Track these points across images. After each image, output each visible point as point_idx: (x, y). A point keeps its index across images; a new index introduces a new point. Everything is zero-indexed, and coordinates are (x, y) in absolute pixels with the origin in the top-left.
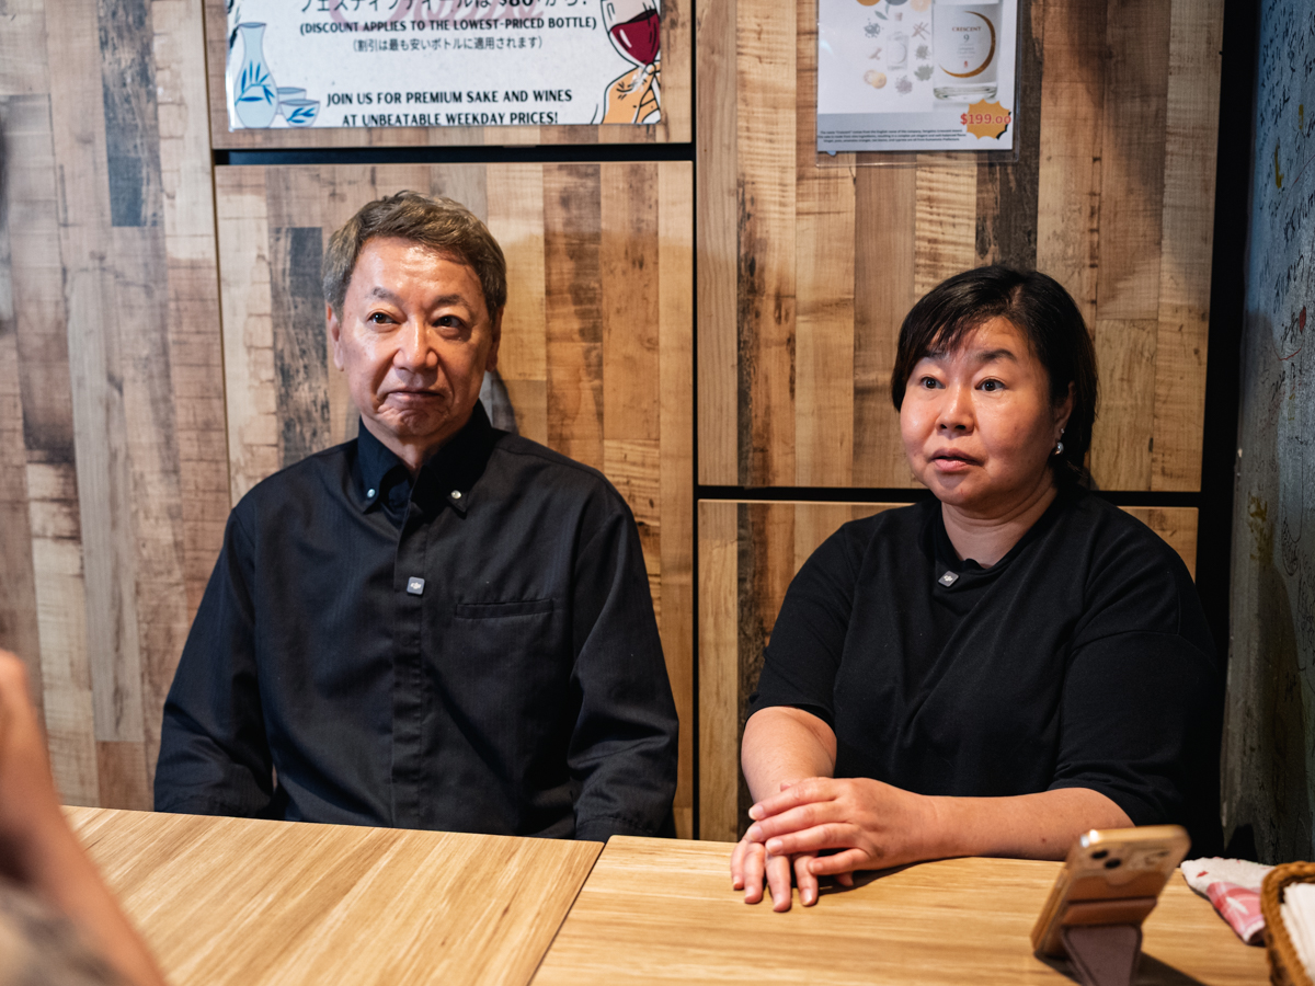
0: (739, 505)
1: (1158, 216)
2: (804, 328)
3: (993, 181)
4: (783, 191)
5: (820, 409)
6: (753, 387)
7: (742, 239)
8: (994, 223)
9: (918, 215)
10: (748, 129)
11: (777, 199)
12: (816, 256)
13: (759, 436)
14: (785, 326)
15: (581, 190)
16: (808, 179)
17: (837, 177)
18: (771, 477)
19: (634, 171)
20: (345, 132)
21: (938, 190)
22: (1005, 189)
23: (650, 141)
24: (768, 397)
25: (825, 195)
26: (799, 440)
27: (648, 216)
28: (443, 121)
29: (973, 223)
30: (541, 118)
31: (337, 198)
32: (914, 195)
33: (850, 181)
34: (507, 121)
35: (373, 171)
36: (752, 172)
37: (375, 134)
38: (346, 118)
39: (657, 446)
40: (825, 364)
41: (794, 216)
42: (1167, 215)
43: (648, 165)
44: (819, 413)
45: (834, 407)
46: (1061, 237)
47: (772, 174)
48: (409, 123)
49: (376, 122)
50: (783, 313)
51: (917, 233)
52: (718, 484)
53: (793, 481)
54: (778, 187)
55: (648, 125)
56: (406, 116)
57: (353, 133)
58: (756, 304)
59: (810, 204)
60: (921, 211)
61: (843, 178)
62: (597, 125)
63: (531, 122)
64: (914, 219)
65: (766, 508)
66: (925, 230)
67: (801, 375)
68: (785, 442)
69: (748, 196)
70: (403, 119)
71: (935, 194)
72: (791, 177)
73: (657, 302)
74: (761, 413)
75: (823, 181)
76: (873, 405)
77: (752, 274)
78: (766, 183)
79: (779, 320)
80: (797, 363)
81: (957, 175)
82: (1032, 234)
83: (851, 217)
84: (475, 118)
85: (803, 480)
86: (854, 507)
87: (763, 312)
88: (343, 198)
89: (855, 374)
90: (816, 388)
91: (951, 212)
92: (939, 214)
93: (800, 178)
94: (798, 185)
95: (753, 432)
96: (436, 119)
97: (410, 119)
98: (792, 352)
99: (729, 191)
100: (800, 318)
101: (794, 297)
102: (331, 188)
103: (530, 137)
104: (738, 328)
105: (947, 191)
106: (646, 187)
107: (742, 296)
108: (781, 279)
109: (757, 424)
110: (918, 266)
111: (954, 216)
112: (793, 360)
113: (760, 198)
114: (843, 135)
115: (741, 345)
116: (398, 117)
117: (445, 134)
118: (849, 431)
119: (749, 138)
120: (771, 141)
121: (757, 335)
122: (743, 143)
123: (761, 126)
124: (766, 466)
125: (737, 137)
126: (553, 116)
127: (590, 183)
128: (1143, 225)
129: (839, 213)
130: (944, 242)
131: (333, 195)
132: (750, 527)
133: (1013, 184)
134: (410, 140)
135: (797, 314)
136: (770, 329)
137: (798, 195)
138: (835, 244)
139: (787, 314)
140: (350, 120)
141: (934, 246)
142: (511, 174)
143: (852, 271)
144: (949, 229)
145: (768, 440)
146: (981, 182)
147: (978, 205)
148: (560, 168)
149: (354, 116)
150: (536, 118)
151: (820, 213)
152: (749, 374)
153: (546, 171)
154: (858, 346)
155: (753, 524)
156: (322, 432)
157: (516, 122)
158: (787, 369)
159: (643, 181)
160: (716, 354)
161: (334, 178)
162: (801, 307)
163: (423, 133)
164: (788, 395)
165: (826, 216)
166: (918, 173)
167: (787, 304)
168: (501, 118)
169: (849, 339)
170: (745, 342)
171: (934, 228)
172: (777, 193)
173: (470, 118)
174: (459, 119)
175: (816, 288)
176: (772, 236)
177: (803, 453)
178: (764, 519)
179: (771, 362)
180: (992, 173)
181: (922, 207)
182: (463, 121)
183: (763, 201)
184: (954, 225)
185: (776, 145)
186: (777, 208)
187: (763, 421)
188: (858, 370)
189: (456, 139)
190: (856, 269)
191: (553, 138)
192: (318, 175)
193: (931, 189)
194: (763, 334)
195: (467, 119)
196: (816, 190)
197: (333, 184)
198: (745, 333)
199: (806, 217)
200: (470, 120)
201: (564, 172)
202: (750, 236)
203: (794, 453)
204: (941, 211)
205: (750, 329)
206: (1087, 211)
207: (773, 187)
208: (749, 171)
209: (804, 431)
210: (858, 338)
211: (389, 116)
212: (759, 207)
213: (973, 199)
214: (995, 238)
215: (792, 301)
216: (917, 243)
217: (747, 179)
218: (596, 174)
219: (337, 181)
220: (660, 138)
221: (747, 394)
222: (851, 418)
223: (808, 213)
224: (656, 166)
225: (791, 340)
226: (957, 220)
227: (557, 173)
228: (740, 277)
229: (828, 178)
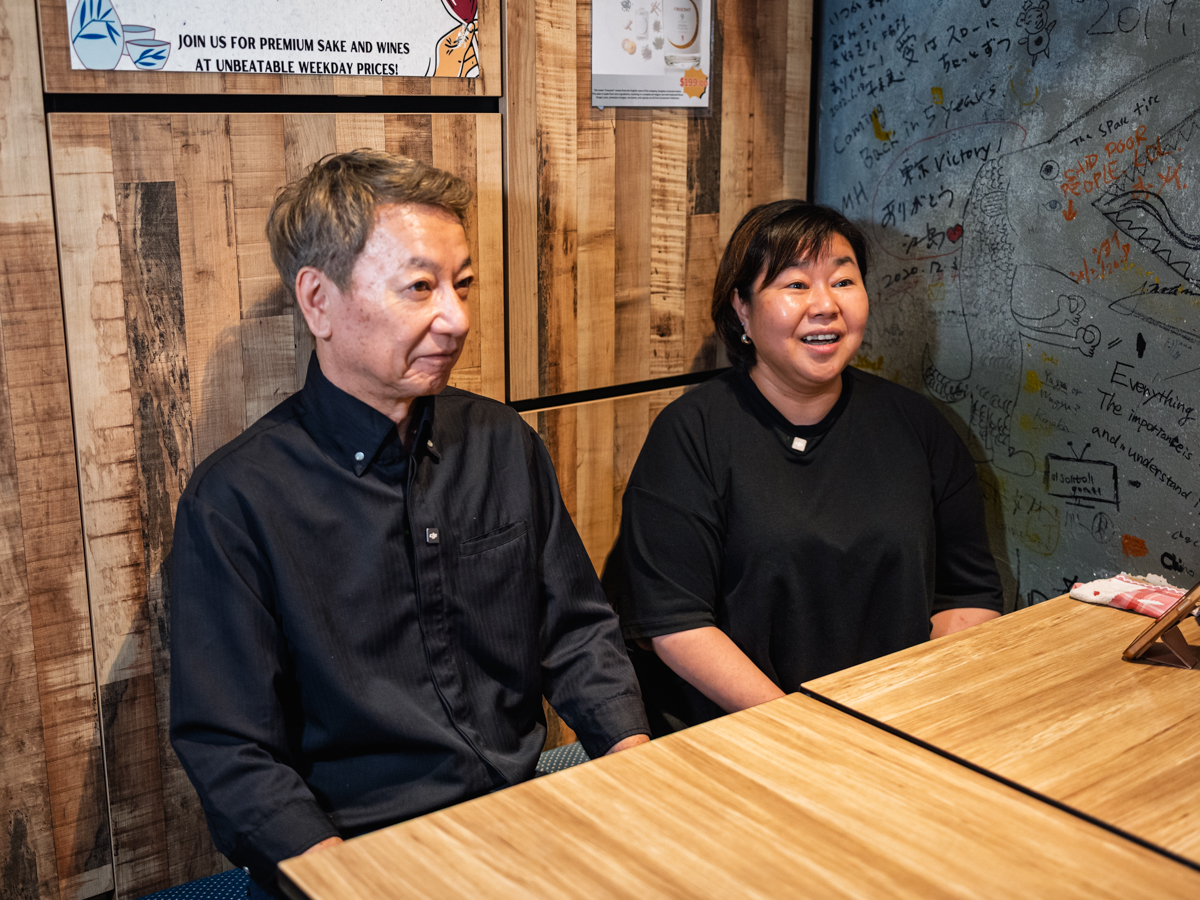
0: (539, 413)
1: (781, 158)
2: (583, 257)
3: (696, 131)
4: (568, 140)
5: (593, 323)
6: (549, 311)
7: (541, 182)
8: (697, 165)
9: (654, 159)
10: (544, 86)
11: (564, 147)
12: (591, 195)
13: (553, 352)
14: (571, 256)
15: (417, 139)
16: (585, 129)
17: (603, 128)
18: (561, 386)
19: (458, 122)
20: (197, 77)
21: (665, 139)
22: (703, 139)
23: (471, 94)
24: (559, 318)
25: (595, 143)
26: (580, 352)
27: (470, 164)
28: (296, 69)
29: (685, 165)
30: (384, 69)
31: (190, 148)
32: (651, 143)
33: (612, 131)
34: (354, 71)
35: (227, 120)
36: (547, 123)
37: (229, 80)
38: (199, 61)
39: (479, 372)
40: (597, 286)
41: (575, 162)
42: (786, 155)
43: (469, 116)
44: (593, 327)
45: (602, 321)
46: (733, 174)
47: (561, 125)
48: (264, 71)
49: (231, 69)
50: (569, 245)
51: (653, 174)
52: (525, 398)
53: (576, 387)
54: (565, 137)
55: (469, 79)
56: (261, 62)
57: (206, 78)
58: (551, 238)
59: (586, 152)
60: (656, 156)
61: (607, 128)
62: (430, 77)
63: (375, 74)
64: (651, 163)
65: (557, 413)
66: (659, 171)
67: (581, 297)
68: (570, 355)
69: (544, 145)
70: (257, 65)
71: (663, 142)
72: (573, 128)
73: (477, 242)
74: (554, 333)
75: (594, 132)
76: (627, 316)
77: (547, 213)
78: (557, 133)
79: (566, 251)
80: (579, 287)
81: (676, 127)
82: (717, 172)
83: (612, 162)
84: (326, 67)
85: (583, 387)
86: (615, 401)
87: (555, 246)
88: (197, 150)
89: (616, 292)
90: (591, 307)
91: (673, 156)
92: (666, 159)
93: (580, 129)
94: (578, 135)
95: (549, 349)
96: (290, 67)
97: (264, 65)
98: (575, 278)
99: (531, 140)
100: (580, 249)
101: (576, 231)
102: (184, 138)
103: (373, 87)
104: (538, 261)
105: (670, 140)
106: (468, 137)
107: (540, 232)
108: (567, 216)
109: (552, 342)
110: (653, 200)
111: (674, 160)
112: (576, 285)
113: (553, 146)
114: (609, 94)
115: (541, 275)
116: (252, 63)
117: (297, 83)
118: (612, 339)
119: (544, 93)
120: (560, 96)
121: (551, 265)
122: (540, 97)
123: (553, 83)
124: (558, 378)
125: (536, 92)
126: (394, 68)
127: (424, 133)
128: (773, 164)
129: (605, 158)
130: (670, 181)
131: (186, 146)
132: (546, 431)
133: (707, 134)
134: (263, 88)
135: (578, 245)
136: (560, 261)
137: (578, 142)
138: (603, 185)
139: (572, 246)
140: (204, 64)
141: (663, 184)
142: (358, 124)
143: (613, 207)
144: (671, 170)
145: (560, 354)
146: (690, 133)
147: (688, 151)
148: (399, 119)
149: (207, 61)
150: (380, 69)
151: (592, 159)
152: (546, 300)
153: (387, 121)
154: (618, 269)
155: (548, 428)
156: (182, 404)
157: (362, 72)
158: (572, 292)
159: (464, 131)
160: (523, 284)
161: (187, 128)
162: (580, 239)
163: (277, 81)
164: (572, 314)
165: (597, 161)
166: (654, 125)
167: (571, 237)
168: (350, 68)
169: (612, 264)
170: (543, 272)
171: (663, 170)
172: (564, 142)
173: (321, 66)
174: (312, 68)
175: (591, 222)
176: (561, 179)
177: (583, 362)
178: (556, 422)
179: (561, 287)
180: (696, 125)
181: (656, 152)
182: (315, 70)
183: (555, 148)
184: (674, 167)
185: (563, 101)
186: (564, 155)
187: (556, 339)
188: (618, 288)
189: (308, 88)
190: (616, 205)
191: (394, 90)
192: (169, 124)
193: (661, 138)
194: (555, 265)
195: (318, 68)
196: (590, 140)
197: (185, 134)
198: (543, 264)
199: (584, 162)
200: (322, 70)
201: (402, 122)
202: (546, 178)
203: (576, 363)
204: (667, 156)
205: (547, 261)
206: (746, 155)
207: (561, 137)
208: (545, 122)
209: (583, 344)
210: (617, 262)
211: (243, 61)
212: (552, 155)
213: (685, 146)
214: (698, 176)
215: (574, 234)
216: (654, 182)
217: (544, 129)
218: (428, 124)
219: (190, 130)
220: (479, 92)
221: (545, 317)
222: (612, 329)
223: (585, 159)
224: (475, 116)
225: (574, 268)
226: (677, 163)
227: (396, 123)
228: (539, 215)
229: (598, 129)
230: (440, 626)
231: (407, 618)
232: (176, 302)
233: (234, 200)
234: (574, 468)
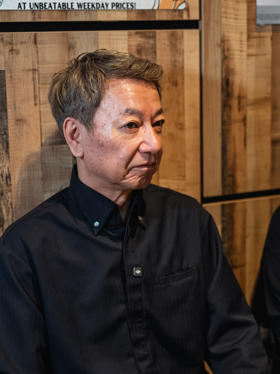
0: (222, 204)
2: (250, 113)
4: (241, 44)
5: (257, 152)
6: (228, 144)
7: (224, 69)
10: (226, 13)
11: (239, 48)
12: (255, 76)
13: (231, 168)
14: (242, 112)
15: (147, 45)
16: (252, 38)
17: (264, 37)
18: (236, 189)
19: (173, 35)
20: (19, 13)
23: (181, 19)
24: (235, 148)
25: (259, 46)
26: (248, 169)
27: (179, 59)
28: (75, 7)
30: (128, 6)
31: (14, 52)
34: (110, 7)
35: (35, 36)
36: (228, 35)
37: (37, 14)
38: (20, 4)
39: (184, 179)
40: (259, 130)
41: (246, 57)
43: (179, 31)
44: (257, 154)
45: (263, 151)
47: (237, 36)
48: (56, 8)
49: (38, 7)
50: (241, 106)
52: (212, 195)
53: (246, 189)
54: (239, 43)
55: (180, 10)
56: (55, 4)
57: (24, 13)
58: (230, 102)
59: (253, 51)
61: (267, 37)
62: (155, 10)
63: (122, 8)
65: (233, 205)
67: (249, 136)
68: (242, 171)
69: (226, 47)
70: (53, 5)
72: (245, 37)
73: (183, 104)
74: (232, 157)
75: (258, 39)
76: (279, 148)
77: (228, 87)
78: (234, 40)
79: (239, 109)
80: (247, 130)
83: (269, 57)
84: (93, 6)
85: (250, 189)
87: (233, 106)
88: (18, 53)
89: (272, 133)
90: (255, 142)
93: (249, 37)
94: (248, 41)
95: (229, 167)
96: (72, 6)
97: (57, 5)
98: (245, 125)
99: (218, 44)
100: (249, 108)
101: (246, 97)
102: (11, 46)
103: (122, 16)
104: (222, 115)
106: (178, 43)
107: (223, 98)
108: (241, 89)
109: (230, 163)
112: (245, 129)
113: (231, 48)
114: (267, 17)
115: (224, 123)
116: (50, 4)
117: (76, 15)
119: (226, 17)
120: (236, 19)
121: (230, 117)
122: (224, 20)
123: (231, 11)
124: (234, 184)
125: (221, 17)
126: (133, 5)
127: (151, 42)
129: (265, 55)
131: (11, 50)
132: (227, 215)
134: (56, 18)
135: (247, 106)
136: (236, 114)
137: (248, 46)
138: (263, 70)
139: (243, 106)
140: (22, 5)
142: (111, 37)
143: (270, 83)
145: (235, 170)
148: (136, 33)
149: (24, 4)
150: (125, 6)
151: (257, 55)
152: (226, 138)
153: (129, 35)
154: (273, 120)
155: (228, 213)
156: (7, 193)
157: (114, 8)
158: (243, 134)
159: (176, 40)
160: (212, 128)
161: (12, 40)
162: (249, 102)
163: (64, 14)
164: (243, 146)
165: (260, 56)
167: (243, 101)
168: (107, 5)
169: (269, 117)
170: (225, 121)
172: (239, 45)
173: (90, 5)
174: (85, 6)
175: (255, 92)
176: (236, 67)
178: (232, 211)
179: (236, 130)
183: (233, 49)
185: (238, 21)
186: (239, 53)
187: (233, 161)
188: (273, 131)
189: (82, 18)
190: (272, 82)
191: (134, 17)
192: (2, 39)
194: (233, 118)
195: (88, 6)
196: (255, 44)
197: (11, 44)
198: (225, 117)
199: (251, 57)
200: (90, 7)
201: (138, 36)
202: (227, 68)
203: (246, 175)
205: (227, 115)
207: (237, 42)
208: (226, 34)
209: (250, 164)
210: (273, 116)
211: (45, 3)
212: (231, 53)
215: (245, 99)
217: (226, 38)
218: (154, 37)
219: (14, 42)
220: (185, 17)
221: (226, 148)
222: (269, 156)
223: (252, 55)
224: (183, 32)
225: (244, 120)
227: (134, 36)
228: (223, 88)
229: (260, 37)
230: (141, 325)
231: (121, 320)
232: (4, 137)
233: (39, 80)
234: (244, 238)
